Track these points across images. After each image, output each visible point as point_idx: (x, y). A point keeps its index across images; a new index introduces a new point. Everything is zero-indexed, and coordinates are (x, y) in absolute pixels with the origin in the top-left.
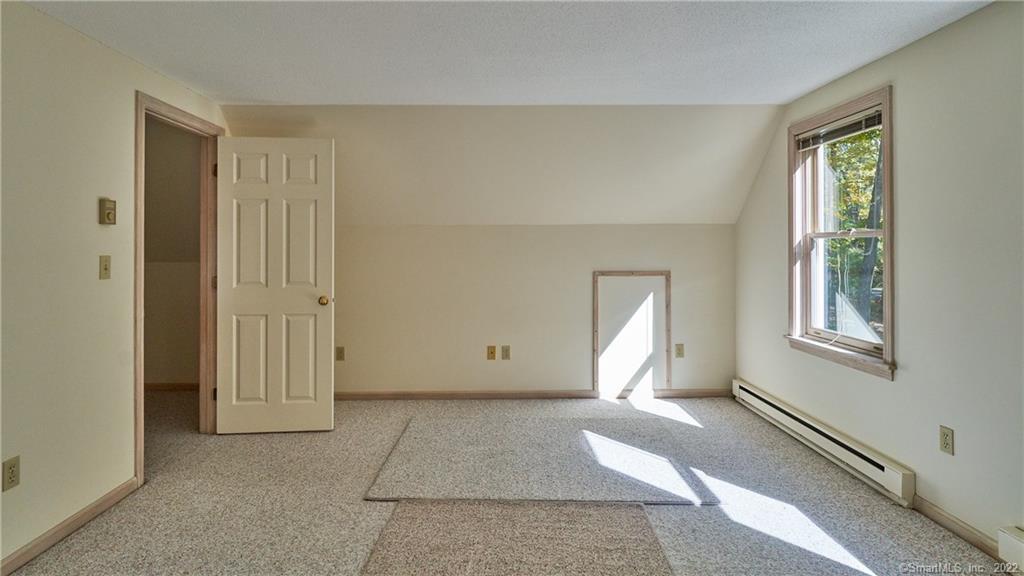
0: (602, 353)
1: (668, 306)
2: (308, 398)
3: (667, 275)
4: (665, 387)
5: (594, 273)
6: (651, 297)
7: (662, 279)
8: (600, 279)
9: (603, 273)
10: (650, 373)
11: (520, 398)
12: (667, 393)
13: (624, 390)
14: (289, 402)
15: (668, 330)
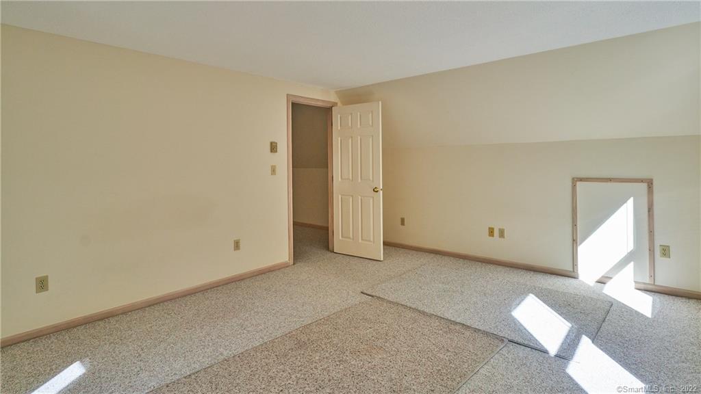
0: (581, 244)
1: (650, 209)
2: (370, 241)
3: (650, 184)
4: (647, 280)
5: (573, 179)
6: (631, 202)
7: (644, 186)
8: (578, 184)
9: (581, 180)
10: (632, 264)
11: (511, 267)
12: (650, 287)
13: (602, 277)
14: (363, 242)
15: (651, 232)
